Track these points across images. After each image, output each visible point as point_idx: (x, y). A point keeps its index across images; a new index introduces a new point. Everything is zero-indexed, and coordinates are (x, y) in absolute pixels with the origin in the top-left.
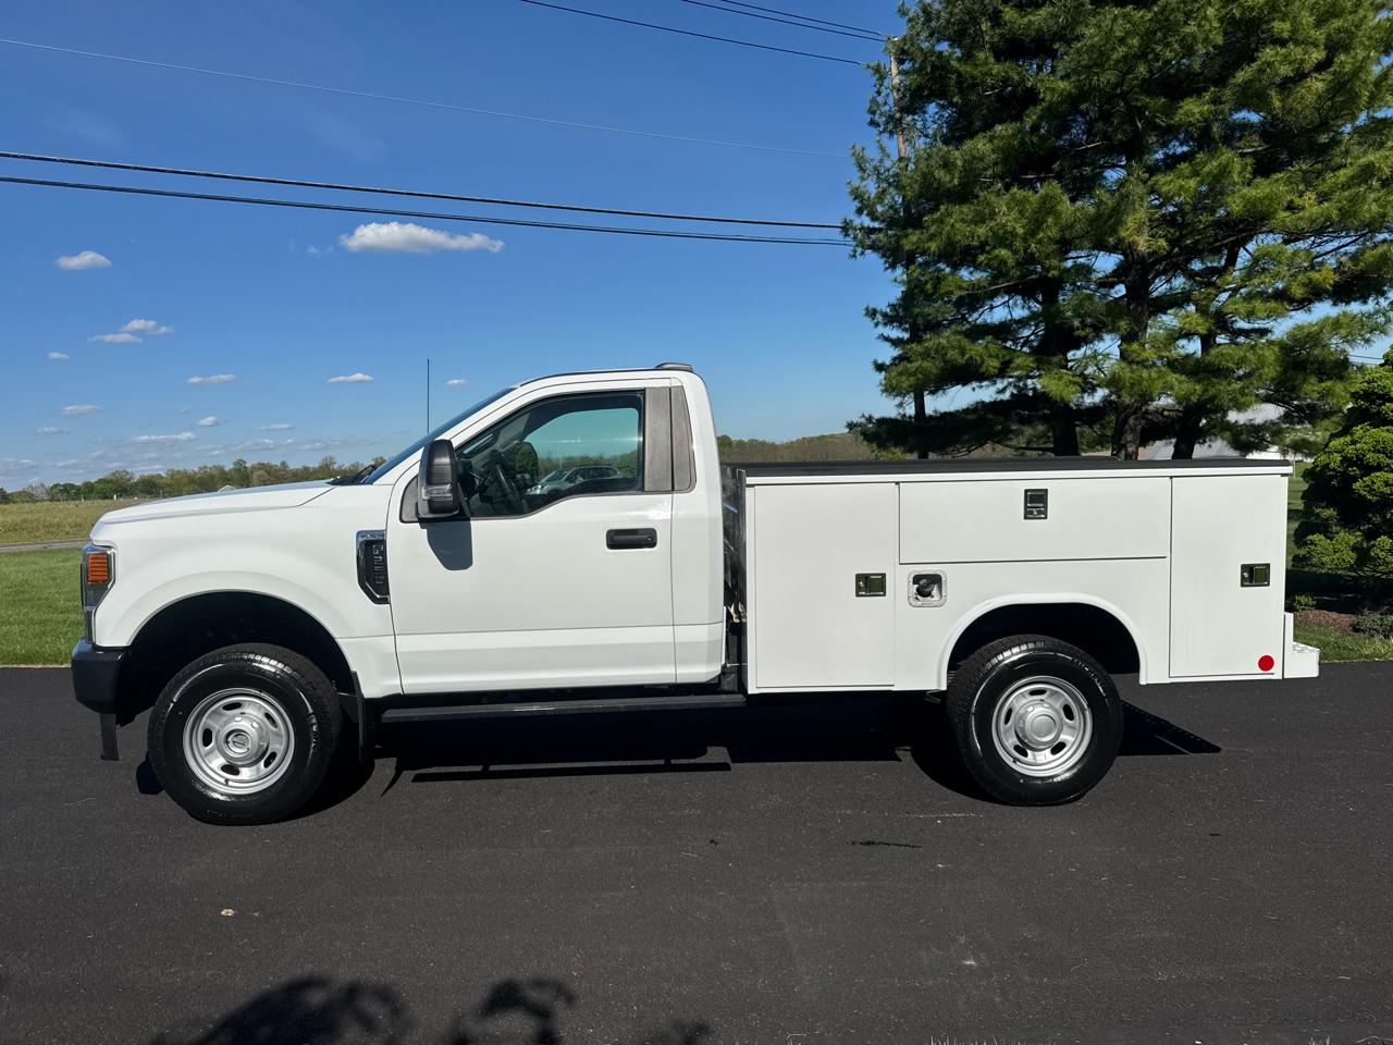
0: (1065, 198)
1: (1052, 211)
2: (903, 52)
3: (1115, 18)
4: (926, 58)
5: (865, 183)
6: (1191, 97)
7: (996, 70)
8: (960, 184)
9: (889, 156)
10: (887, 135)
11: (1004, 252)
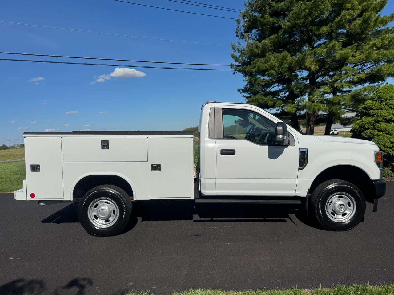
0: (289, 56)
1: (286, 59)
2: (245, 16)
3: (302, 4)
4: (251, 17)
5: (235, 53)
6: (324, 26)
7: (270, 20)
8: (261, 52)
9: (241, 45)
10: (241, 39)
11: (272, 71)
